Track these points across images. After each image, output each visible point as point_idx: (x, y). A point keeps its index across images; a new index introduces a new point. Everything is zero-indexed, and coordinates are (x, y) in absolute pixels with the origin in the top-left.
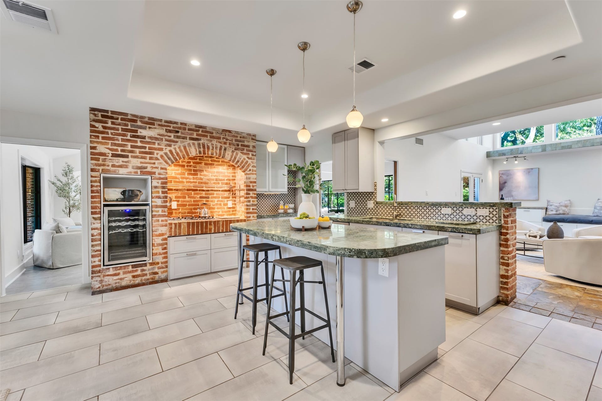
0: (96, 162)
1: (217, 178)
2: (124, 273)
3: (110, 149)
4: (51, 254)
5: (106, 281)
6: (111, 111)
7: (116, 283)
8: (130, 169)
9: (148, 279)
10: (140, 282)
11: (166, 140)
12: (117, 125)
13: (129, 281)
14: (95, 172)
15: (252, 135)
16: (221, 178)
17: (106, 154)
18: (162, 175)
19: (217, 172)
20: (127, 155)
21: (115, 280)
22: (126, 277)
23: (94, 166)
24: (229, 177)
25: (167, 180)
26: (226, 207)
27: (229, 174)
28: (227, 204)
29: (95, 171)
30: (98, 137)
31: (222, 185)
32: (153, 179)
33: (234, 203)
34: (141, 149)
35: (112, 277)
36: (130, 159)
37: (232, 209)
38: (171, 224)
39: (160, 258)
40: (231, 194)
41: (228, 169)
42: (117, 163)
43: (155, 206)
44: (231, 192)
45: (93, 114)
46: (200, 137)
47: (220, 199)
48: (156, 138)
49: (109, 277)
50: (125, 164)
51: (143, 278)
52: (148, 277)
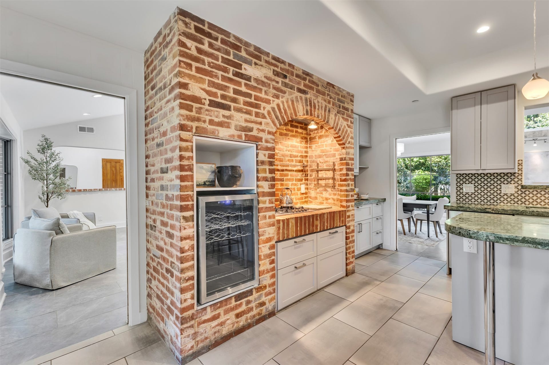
0: (188, 113)
1: (291, 153)
2: (226, 312)
3: (208, 92)
4: (49, 267)
5: (202, 333)
6: (209, 24)
7: (215, 333)
8: (232, 131)
9: (254, 316)
10: (245, 323)
11: (275, 88)
12: (216, 50)
13: (232, 325)
14: (185, 131)
15: (351, 94)
16: (294, 154)
17: (202, 99)
18: (270, 143)
19: (292, 146)
20: (228, 105)
21: (213, 328)
22: (228, 319)
23: (184, 120)
24: (302, 152)
25: (274, 151)
26: (299, 192)
27: (302, 149)
28: (299, 189)
29: (187, 129)
30: (190, 66)
31: (296, 163)
32: (260, 149)
33: (306, 187)
34: (246, 98)
35: (210, 323)
36: (233, 112)
37: (305, 195)
38: (278, 221)
39: (267, 278)
40: (304, 175)
41: (301, 142)
42: (216, 117)
43: (262, 194)
44: (304, 173)
45: (183, 21)
46: (307, 88)
47: (294, 182)
48: (263, 82)
49: (206, 324)
50: (226, 120)
51: (249, 315)
52: (255, 312)
